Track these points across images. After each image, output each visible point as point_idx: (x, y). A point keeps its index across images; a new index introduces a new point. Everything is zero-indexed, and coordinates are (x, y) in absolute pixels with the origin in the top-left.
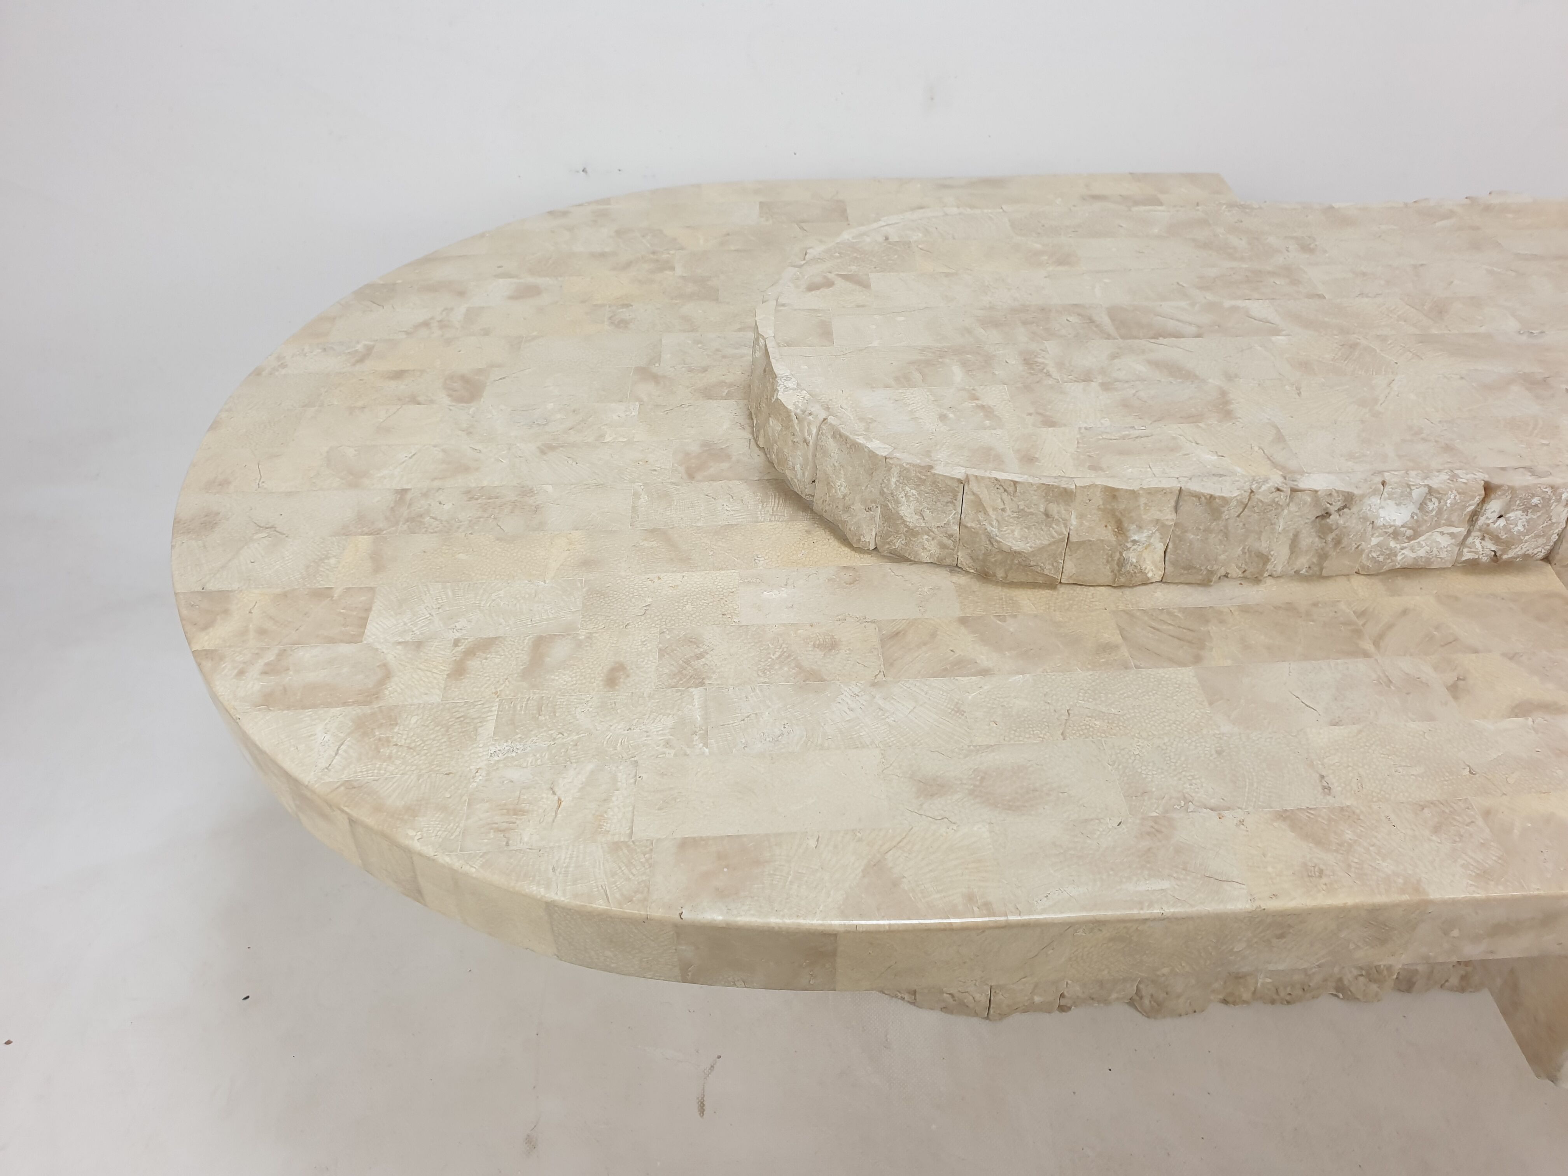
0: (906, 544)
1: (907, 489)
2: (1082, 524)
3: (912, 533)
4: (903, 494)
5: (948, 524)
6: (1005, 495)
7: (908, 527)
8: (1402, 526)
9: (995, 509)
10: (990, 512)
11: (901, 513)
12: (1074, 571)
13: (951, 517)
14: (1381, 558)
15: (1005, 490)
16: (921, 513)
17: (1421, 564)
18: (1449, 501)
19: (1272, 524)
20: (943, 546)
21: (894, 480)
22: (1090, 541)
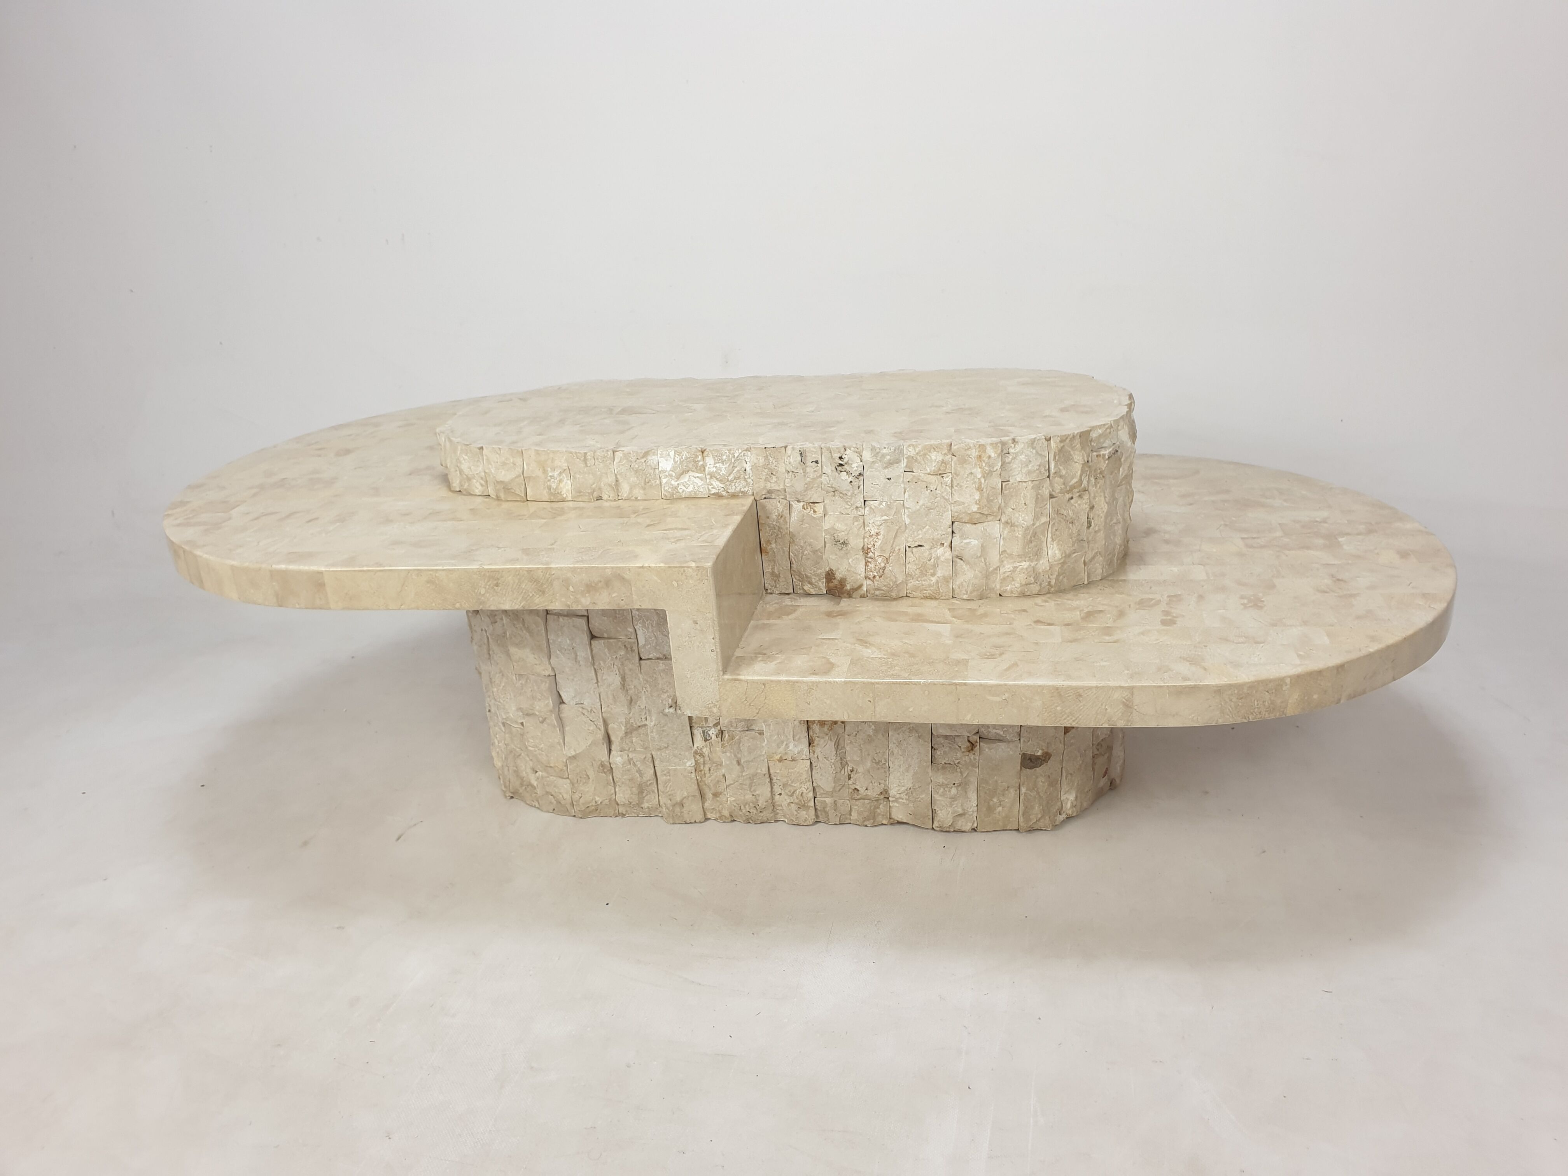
0: (468, 486)
1: (464, 456)
2: (528, 469)
3: (469, 479)
4: (462, 459)
5: (480, 472)
6: (497, 455)
7: (465, 475)
8: (670, 471)
9: (494, 462)
10: (493, 463)
11: (462, 468)
12: (531, 494)
13: (480, 469)
14: (670, 490)
15: (497, 453)
16: (470, 468)
17: (693, 495)
18: (683, 457)
19: (610, 469)
20: (482, 485)
21: (459, 452)
22: (532, 477)
